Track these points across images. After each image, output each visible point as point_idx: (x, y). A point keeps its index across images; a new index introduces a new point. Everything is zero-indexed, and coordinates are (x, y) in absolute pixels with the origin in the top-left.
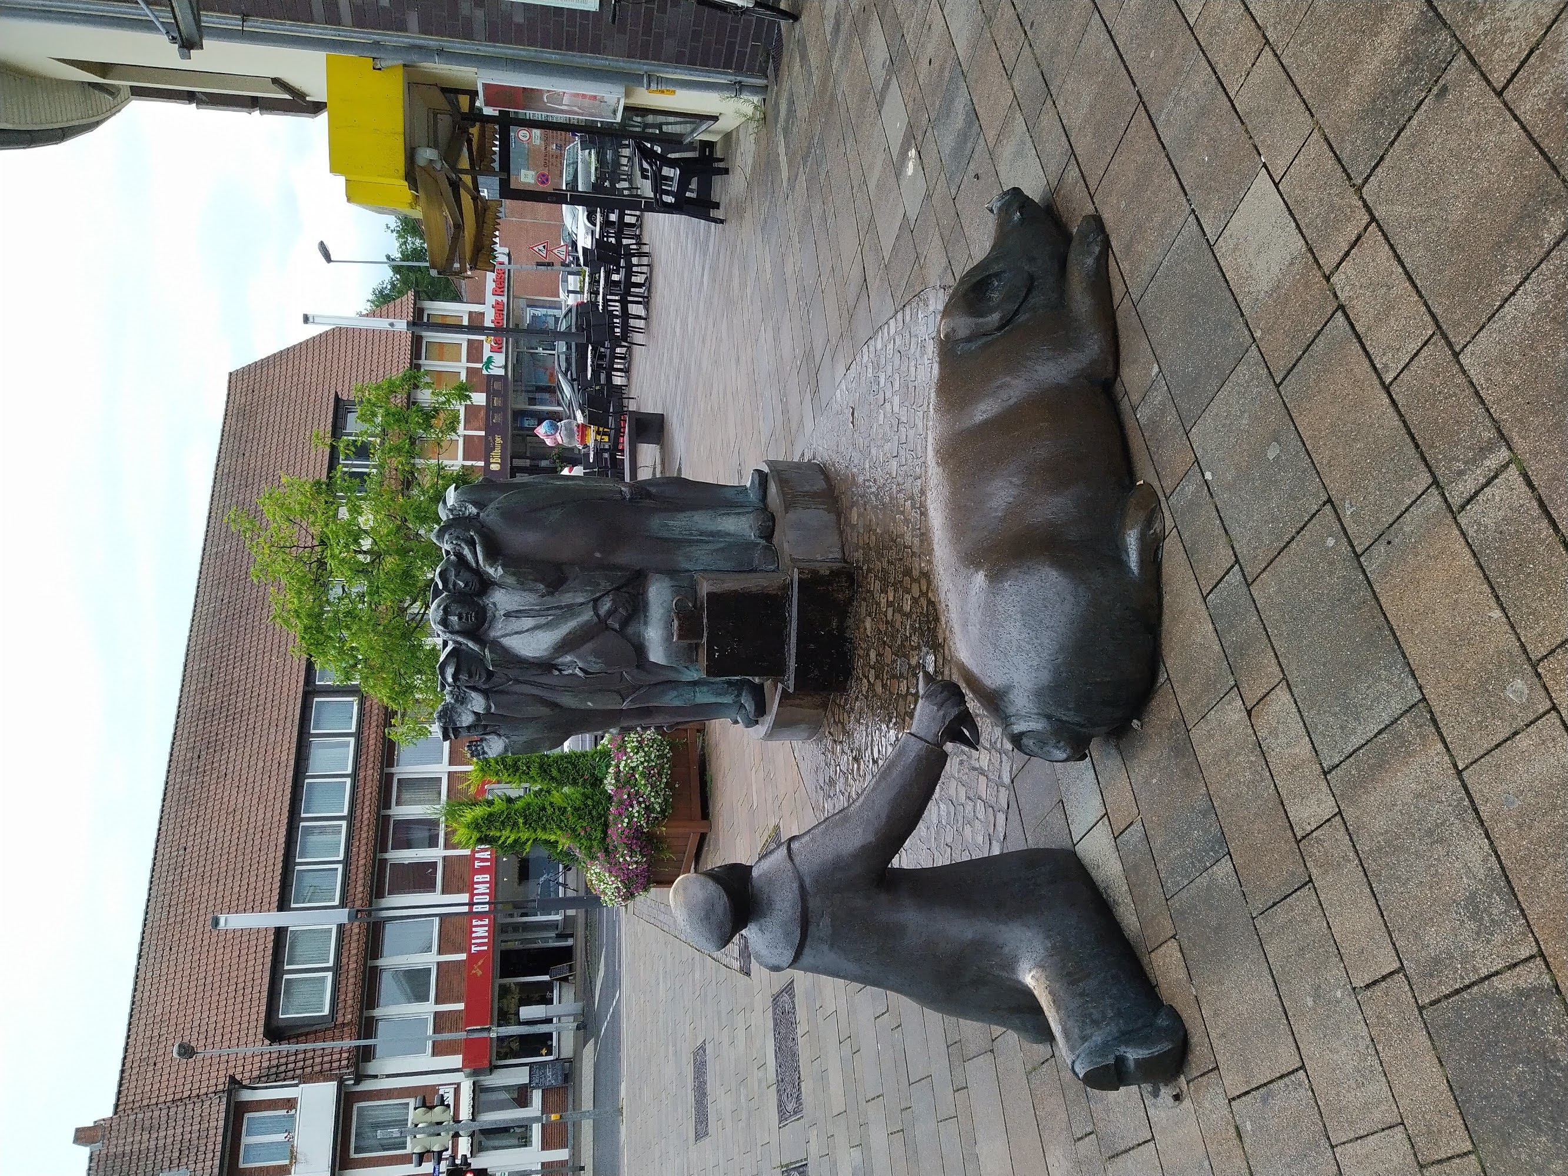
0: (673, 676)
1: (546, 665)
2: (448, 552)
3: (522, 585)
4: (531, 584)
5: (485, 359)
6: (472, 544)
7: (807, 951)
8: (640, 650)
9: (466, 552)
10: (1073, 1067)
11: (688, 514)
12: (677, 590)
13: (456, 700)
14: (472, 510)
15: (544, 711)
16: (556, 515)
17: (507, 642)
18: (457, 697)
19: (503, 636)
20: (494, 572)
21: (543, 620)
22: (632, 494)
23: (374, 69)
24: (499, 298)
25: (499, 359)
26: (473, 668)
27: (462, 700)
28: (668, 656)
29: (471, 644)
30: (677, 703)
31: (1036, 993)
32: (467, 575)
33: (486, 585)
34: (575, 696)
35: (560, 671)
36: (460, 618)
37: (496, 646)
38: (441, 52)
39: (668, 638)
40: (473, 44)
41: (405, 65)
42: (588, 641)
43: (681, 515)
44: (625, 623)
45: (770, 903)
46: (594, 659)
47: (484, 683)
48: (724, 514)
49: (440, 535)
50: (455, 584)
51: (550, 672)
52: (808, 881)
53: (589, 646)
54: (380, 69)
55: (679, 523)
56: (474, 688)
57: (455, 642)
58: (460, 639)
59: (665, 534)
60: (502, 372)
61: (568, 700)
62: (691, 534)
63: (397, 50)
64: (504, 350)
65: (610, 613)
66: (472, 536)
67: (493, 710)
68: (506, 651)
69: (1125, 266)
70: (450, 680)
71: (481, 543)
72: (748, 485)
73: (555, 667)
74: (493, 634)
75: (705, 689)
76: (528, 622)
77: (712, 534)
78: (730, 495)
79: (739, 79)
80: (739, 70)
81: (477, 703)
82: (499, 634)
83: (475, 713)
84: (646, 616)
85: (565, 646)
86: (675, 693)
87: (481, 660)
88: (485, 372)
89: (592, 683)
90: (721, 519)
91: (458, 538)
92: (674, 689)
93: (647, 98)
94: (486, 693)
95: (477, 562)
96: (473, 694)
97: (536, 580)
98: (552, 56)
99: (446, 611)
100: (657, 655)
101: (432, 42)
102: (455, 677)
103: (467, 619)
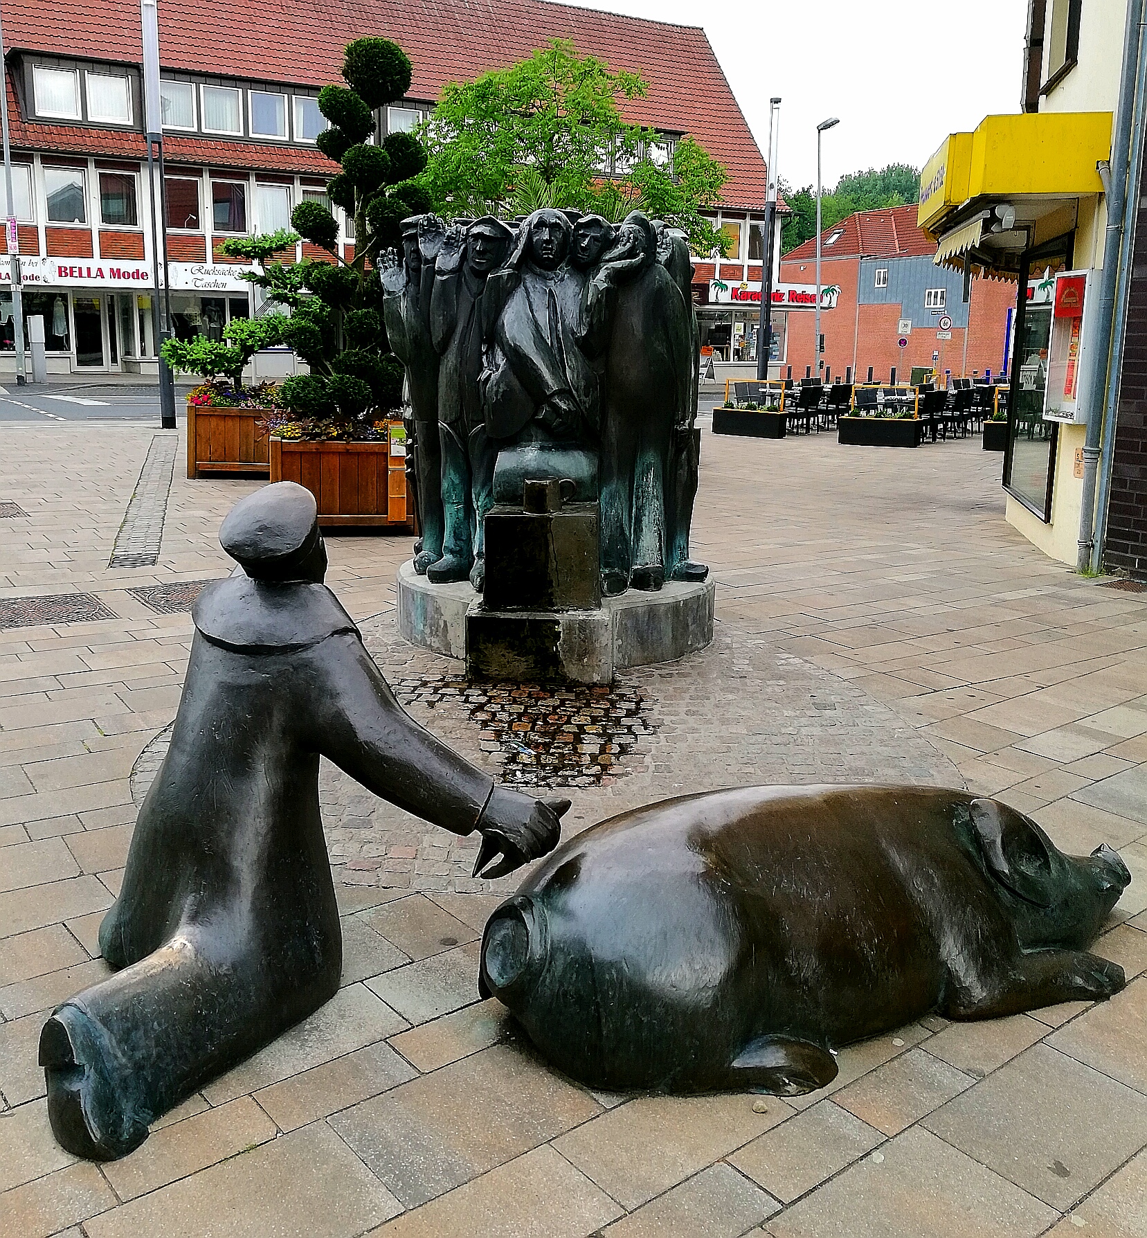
0: (479, 477)
1: (493, 335)
2: (618, 228)
3: (586, 310)
4: (586, 320)
5: (724, 282)
6: (631, 254)
7: (218, 652)
8: (513, 442)
9: (620, 249)
10: (68, 1005)
11: (661, 495)
12: (579, 482)
13: (449, 238)
14: (663, 256)
15: (437, 335)
16: (661, 348)
17: (519, 296)
18: (454, 238)
19: (526, 289)
20: (600, 280)
21: (546, 333)
22: (682, 432)
23: (1098, 162)
24: (786, 297)
25: (725, 297)
26: (488, 256)
27: (450, 244)
28: (504, 473)
29: (517, 254)
30: (445, 485)
31: (164, 950)
32: (594, 249)
33: (584, 268)
34: (455, 370)
35: (486, 353)
36: (547, 242)
37: (516, 280)
38: (1119, 232)
39: (527, 474)
40: (1129, 265)
41: (1101, 194)
42: (521, 382)
43: (659, 485)
44: (544, 426)
45: (278, 606)
46: (501, 390)
47: (472, 268)
48: (660, 535)
49: (638, 221)
50: (585, 236)
51: (482, 341)
52: (305, 655)
53: (516, 383)
54: (1098, 168)
55: (651, 483)
56: (464, 257)
57: (518, 236)
58: (523, 240)
59: (638, 470)
60: (712, 299)
61: (450, 361)
62: (638, 498)
63: (1122, 185)
64: (734, 301)
65: (555, 408)
66: (638, 254)
67: (439, 278)
68: (509, 293)
69: (1081, 1024)
70: (475, 230)
71: (631, 265)
72: (691, 561)
73: (491, 348)
74: (529, 280)
75: (461, 515)
76: (543, 317)
77: (639, 521)
78: (680, 541)
79: (1098, 545)
80: (1107, 545)
81: (447, 261)
82: (528, 285)
83: (434, 259)
84: (550, 449)
85: (517, 358)
86: (457, 482)
87: (496, 266)
88: (712, 282)
89: (469, 389)
90: (655, 531)
91: (636, 239)
92: (462, 481)
93: (1070, 447)
94: (457, 270)
95: (610, 260)
96: (457, 256)
97: (591, 325)
98: (1117, 348)
99: (554, 227)
100: (505, 461)
101: (1130, 222)
102: (479, 236)
103: (545, 249)
